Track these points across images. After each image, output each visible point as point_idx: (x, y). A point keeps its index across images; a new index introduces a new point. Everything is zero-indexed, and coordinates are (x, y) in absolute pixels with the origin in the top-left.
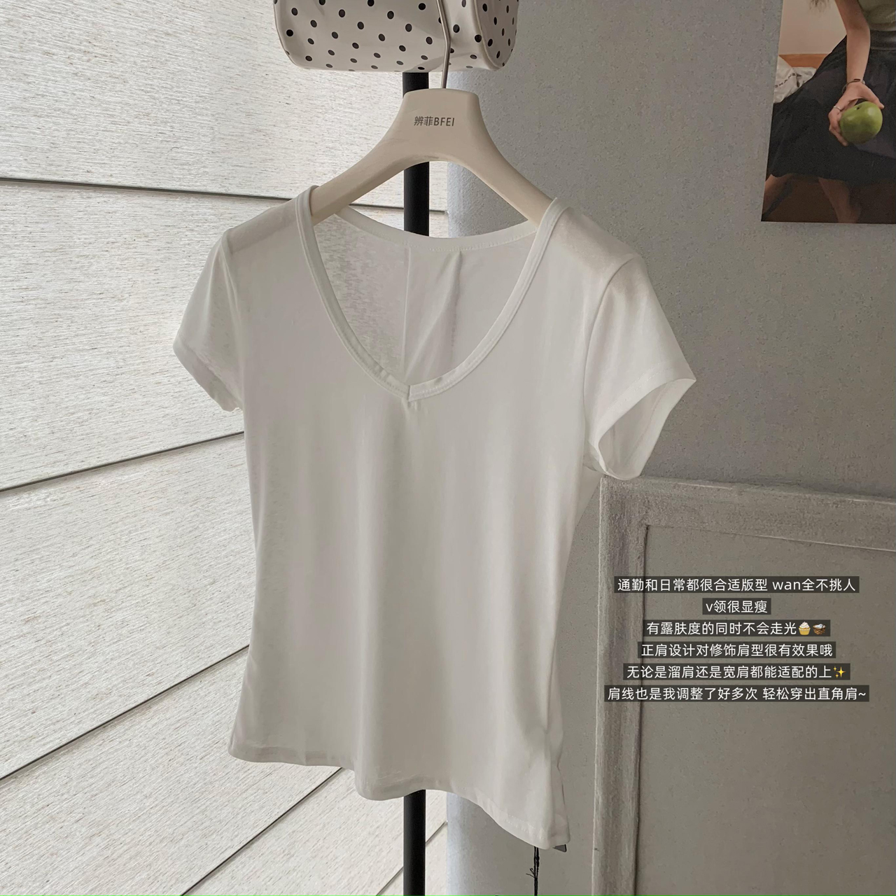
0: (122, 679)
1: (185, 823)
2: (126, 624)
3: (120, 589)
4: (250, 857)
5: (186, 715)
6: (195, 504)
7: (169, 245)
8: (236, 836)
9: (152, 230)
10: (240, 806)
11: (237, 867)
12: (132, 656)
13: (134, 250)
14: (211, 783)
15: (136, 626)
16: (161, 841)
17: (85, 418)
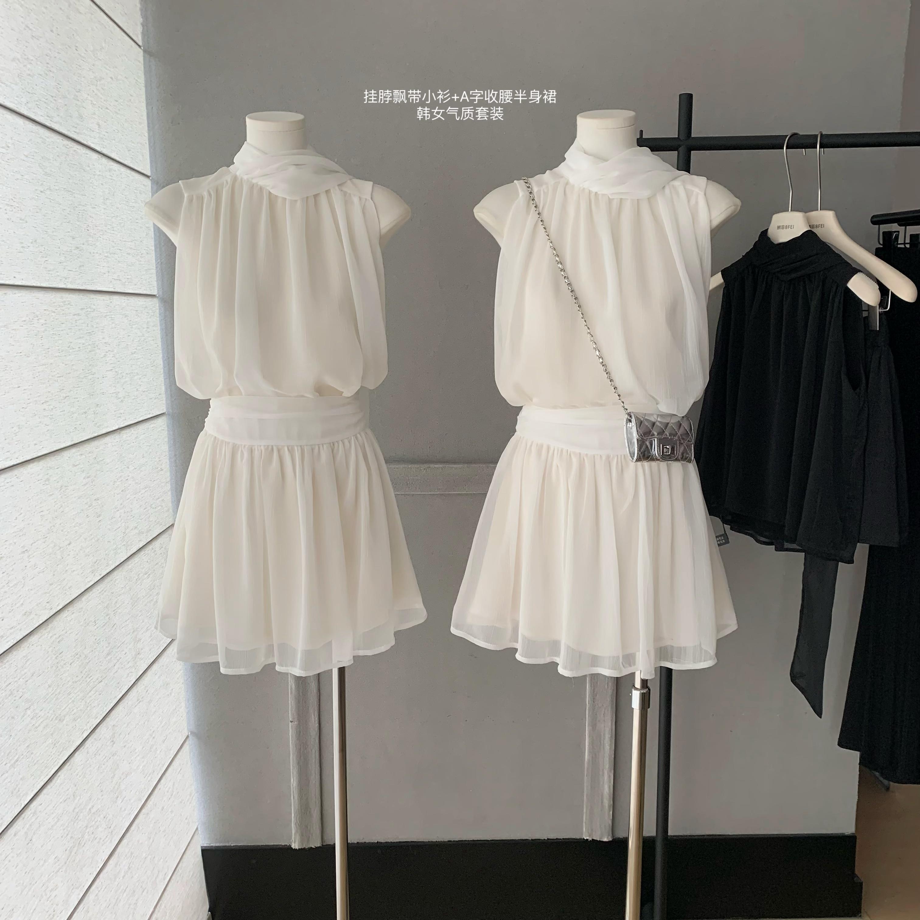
0: (36, 604)
1: (65, 708)
2: (36, 567)
3: (32, 544)
4: (95, 739)
5: (63, 633)
6: (61, 490)
7: (46, 322)
9: (39, 313)
10: (88, 702)
11: (90, 745)
12: (40, 588)
13: (32, 325)
14: (76, 682)
15: (41, 569)
16: (56, 719)
17: (17, 431)
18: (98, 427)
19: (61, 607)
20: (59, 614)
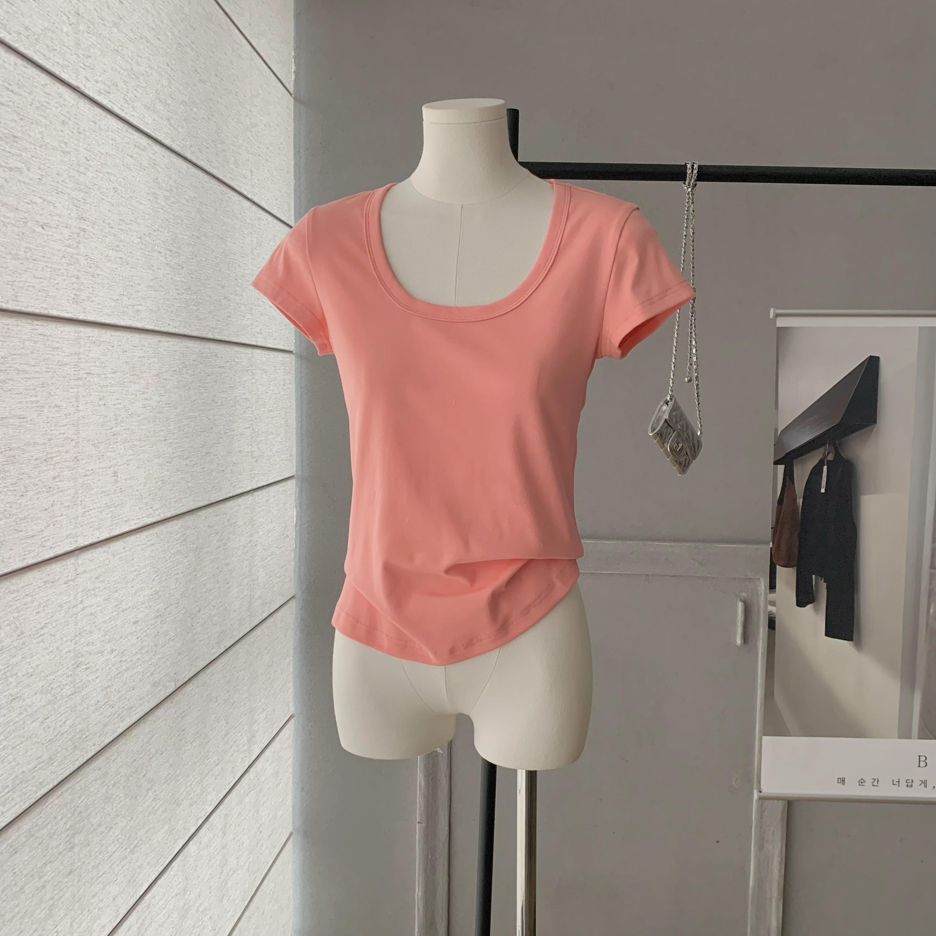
0: (164, 674)
4: (208, 828)
5: (186, 708)
8: (203, 809)
9: (188, 363)
10: (204, 786)
12: (169, 657)
13: (182, 376)
18: (234, 487)
19: (186, 679)
20: (184, 687)
